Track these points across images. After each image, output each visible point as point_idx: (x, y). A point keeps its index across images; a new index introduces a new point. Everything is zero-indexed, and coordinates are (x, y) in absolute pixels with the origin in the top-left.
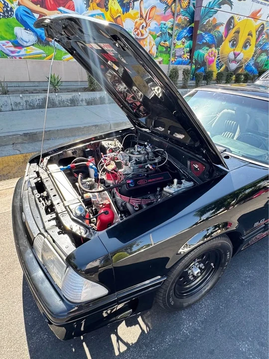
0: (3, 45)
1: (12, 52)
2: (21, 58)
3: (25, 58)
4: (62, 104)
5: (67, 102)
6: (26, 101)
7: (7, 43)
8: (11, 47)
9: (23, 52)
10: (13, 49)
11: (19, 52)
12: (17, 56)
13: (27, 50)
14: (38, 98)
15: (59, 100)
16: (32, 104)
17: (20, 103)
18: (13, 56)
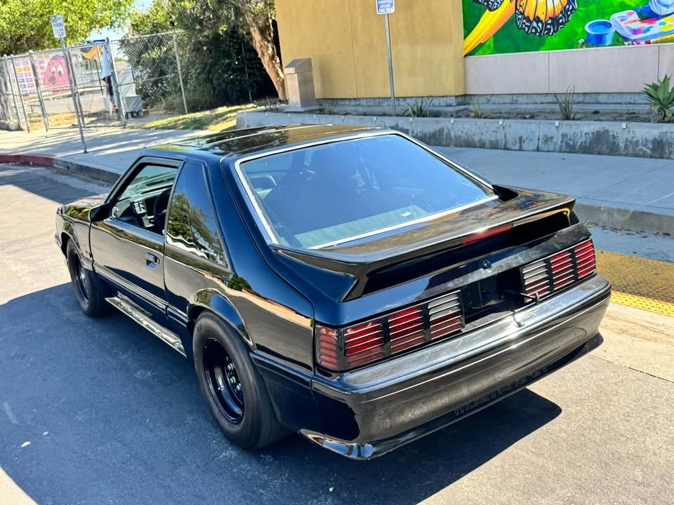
0: (622, 20)
1: (635, 32)
2: (648, 42)
3: (656, 42)
4: (633, 150)
5: (645, 146)
6: (564, 136)
7: (630, 14)
8: (635, 21)
9: (656, 27)
10: (638, 25)
11: (648, 30)
12: (642, 39)
13: (664, 24)
14: (586, 130)
15: (627, 140)
16: (571, 143)
17: (552, 138)
18: (635, 40)
